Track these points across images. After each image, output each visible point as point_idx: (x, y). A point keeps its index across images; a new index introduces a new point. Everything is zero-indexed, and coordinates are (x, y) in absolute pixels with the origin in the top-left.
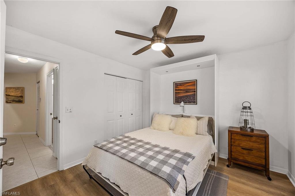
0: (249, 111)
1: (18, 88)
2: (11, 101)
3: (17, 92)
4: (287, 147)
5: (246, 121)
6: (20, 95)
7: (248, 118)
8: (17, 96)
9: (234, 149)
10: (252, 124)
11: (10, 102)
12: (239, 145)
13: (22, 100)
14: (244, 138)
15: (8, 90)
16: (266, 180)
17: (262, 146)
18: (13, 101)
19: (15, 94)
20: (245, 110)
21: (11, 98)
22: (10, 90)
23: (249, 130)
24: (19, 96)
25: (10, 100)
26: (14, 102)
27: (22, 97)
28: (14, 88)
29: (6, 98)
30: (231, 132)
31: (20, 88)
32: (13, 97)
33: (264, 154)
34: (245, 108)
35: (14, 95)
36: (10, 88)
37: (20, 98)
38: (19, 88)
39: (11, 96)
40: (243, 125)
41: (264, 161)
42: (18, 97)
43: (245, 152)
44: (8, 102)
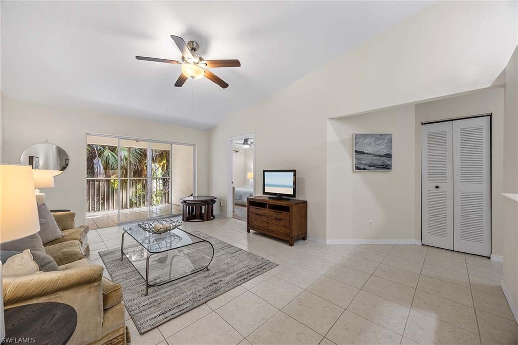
1: (381, 135)
2: (365, 167)
3: (379, 145)
6: (385, 152)
8: (379, 153)
11: (364, 169)
13: (388, 163)
15: (361, 140)
18: (370, 166)
19: (375, 150)
21: (367, 160)
22: (365, 141)
24: (382, 154)
25: (365, 165)
26: (373, 168)
27: (389, 156)
28: (372, 135)
29: (357, 159)
31: (386, 135)
32: (371, 157)
35: (373, 153)
36: (365, 136)
37: (385, 159)
38: (383, 136)
39: (367, 154)
42: (380, 156)
44: (360, 169)
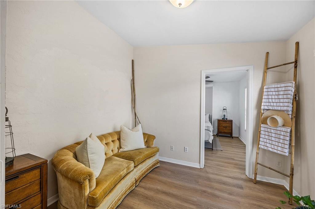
0: (226, 111)
4: (238, 125)
5: (224, 115)
7: (225, 114)
9: (220, 128)
10: (227, 116)
12: (222, 126)
14: (224, 123)
16: (231, 138)
17: (230, 125)
20: (224, 111)
23: (226, 119)
30: (219, 121)
33: (231, 128)
34: (224, 109)
40: (223, 117)
41: (231, 131)
43: (224, 128)
